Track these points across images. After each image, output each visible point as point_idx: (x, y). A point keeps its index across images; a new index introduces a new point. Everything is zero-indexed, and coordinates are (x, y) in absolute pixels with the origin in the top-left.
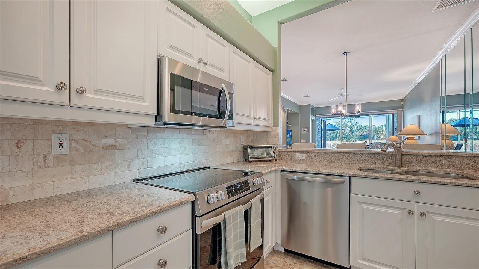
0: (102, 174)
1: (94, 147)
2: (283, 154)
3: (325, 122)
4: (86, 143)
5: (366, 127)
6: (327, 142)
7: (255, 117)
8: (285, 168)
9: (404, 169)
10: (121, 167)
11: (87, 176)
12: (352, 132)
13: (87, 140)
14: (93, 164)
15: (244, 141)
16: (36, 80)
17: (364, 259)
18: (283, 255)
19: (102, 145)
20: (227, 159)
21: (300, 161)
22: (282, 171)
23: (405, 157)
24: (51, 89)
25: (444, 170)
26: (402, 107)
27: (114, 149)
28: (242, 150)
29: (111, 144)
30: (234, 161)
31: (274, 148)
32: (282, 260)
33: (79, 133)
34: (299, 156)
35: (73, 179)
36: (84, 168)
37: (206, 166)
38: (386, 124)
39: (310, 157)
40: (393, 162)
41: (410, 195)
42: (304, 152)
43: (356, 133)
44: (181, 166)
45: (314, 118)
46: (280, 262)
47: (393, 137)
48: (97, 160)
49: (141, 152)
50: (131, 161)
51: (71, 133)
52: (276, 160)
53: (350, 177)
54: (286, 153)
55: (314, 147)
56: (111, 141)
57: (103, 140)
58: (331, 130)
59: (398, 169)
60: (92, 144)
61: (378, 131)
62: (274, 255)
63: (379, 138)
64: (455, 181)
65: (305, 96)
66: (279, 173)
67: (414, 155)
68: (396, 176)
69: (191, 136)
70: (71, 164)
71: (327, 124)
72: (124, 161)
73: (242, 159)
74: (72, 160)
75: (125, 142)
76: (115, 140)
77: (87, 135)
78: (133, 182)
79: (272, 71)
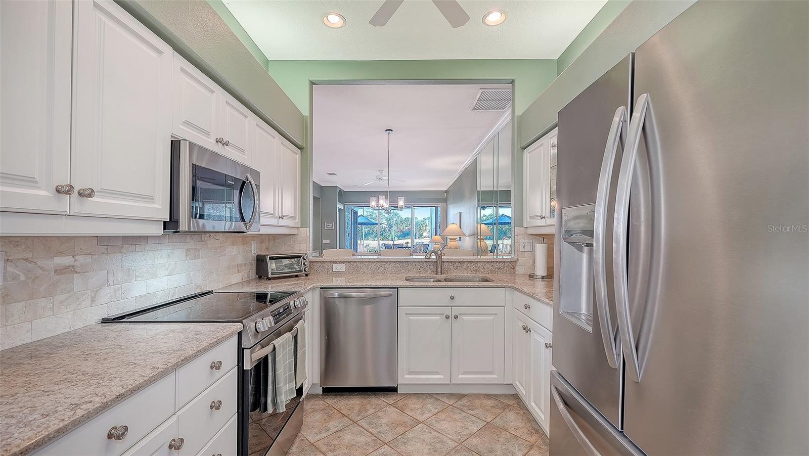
0: (54, 315)
1: (41, 272)
2: (316, 266)
3: (356, 213)
4: (30, 265)
5: (407, 219)
6: (359, 242)
7: (280, 215)
8: (325, 285)
9: (443, 277)
10: (83, 300)
11: (31, 320)
12: (390, 226)
13: (31, 260)
14: (39, 299)
15: (257, 248)
16: (31, 182)
17: (411, 373)
18: (321, 397)
19: (54, 266)
20: (233, 277)
21: (339, 274)
22: (321, 288)
23: (445, 264)
24: (47, 193)
25: (473, 275)
26: (445, 200)
27: (72, 271)
28: (254, 263)
29: (68, 265)
30: (242, 280)
31: (305, 258)
32: (321, 402)
33: (19, 248)
34: (337, 268)
35: (8, 327)
36: (25, 307)
37: (205, 290)
38: (429, 216)
39: (352, 268)
40: (435, 270)
41: (447, 300)
42: (343, 262)
43: (394, 228)
44: (170, 292)
45: (341, 207)
46: (319, 405)
47: (436, 236)
48: (46, 292)
49: (112, 274)
50: (97, 290)
51: (6, 250)
52: (307, 275)
53: (398, 288)
54: (319, 264)
55: (353, 255)
56: (67, 260)
57: (55, 258)
58: (364, 224)
59: (439, 277)
60: (39, 267)
61: (421, 226)
62: (310, 400)
63: (421, 236)
64: (477, 284)
65: (331, 174)
66: (318, 292)
67: (451, 262)
68: (437, 284)
69: (185, 245)
70: (5, 301)
71: (359, 215)
72: (87, 291)
73: (253, 275)
74: (6, 295)
75: (89, 259)
76: (73, 257)
77: (31, 251)
78: (102, 323)
79: (300, 148)
